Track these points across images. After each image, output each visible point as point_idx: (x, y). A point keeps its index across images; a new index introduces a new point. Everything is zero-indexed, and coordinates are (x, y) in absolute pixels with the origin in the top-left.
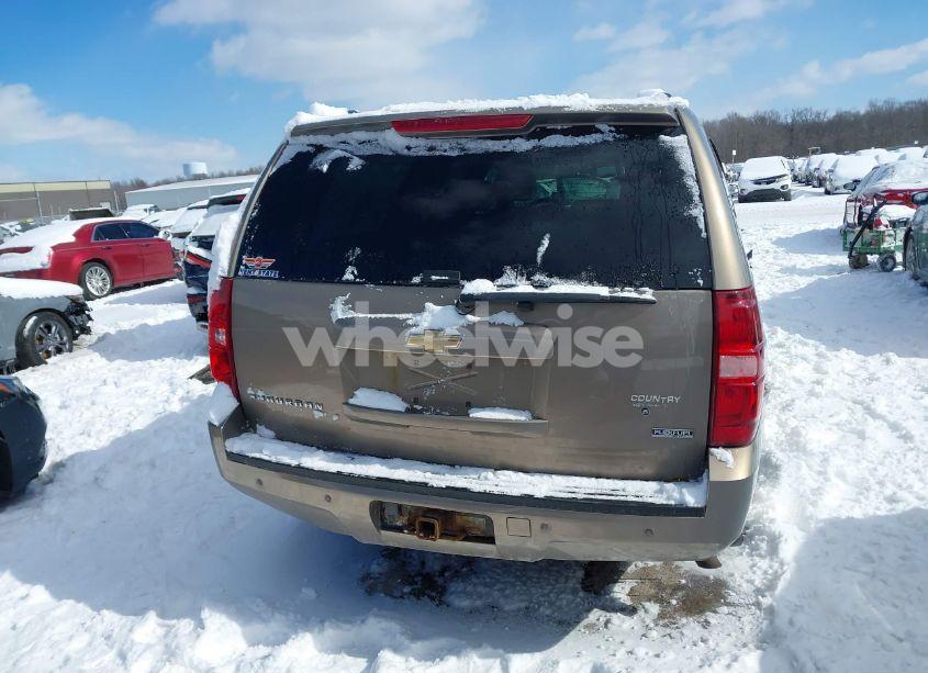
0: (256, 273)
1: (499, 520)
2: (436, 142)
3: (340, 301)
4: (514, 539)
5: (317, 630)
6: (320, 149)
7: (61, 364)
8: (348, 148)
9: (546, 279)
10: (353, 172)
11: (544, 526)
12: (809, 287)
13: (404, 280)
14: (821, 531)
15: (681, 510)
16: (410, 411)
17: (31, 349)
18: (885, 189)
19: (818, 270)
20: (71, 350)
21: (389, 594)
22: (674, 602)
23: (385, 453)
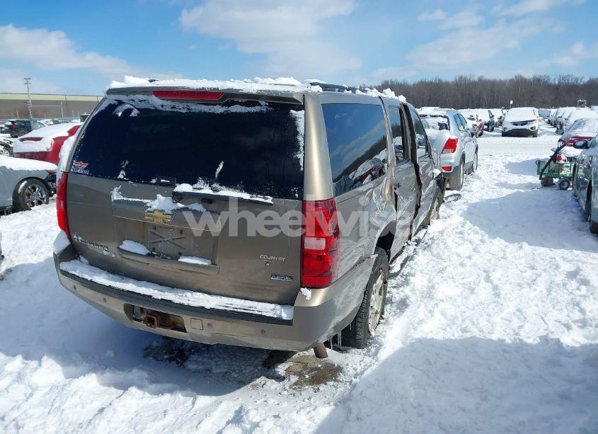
0: (79, 171)
1: (187, 320)
2: (176, 104)
3: (116, 189)
4: (195, 330)
5: (100, 372)
6: (121, 103)
7: (38, 211)
8: (133, 103)
9: (219, 187)
10: (133, 117)
11: (209, 324)
12: (508, 197)
13: (148, 181)
14: (412, 345)
15: (279, 321)
16: (149, 255)
17: (21, 201)
18: (574, 135)
19: (520, 186)
20: (47, 203)
21: (156, 359)
22: (307, 376)
23: (139, 277)
